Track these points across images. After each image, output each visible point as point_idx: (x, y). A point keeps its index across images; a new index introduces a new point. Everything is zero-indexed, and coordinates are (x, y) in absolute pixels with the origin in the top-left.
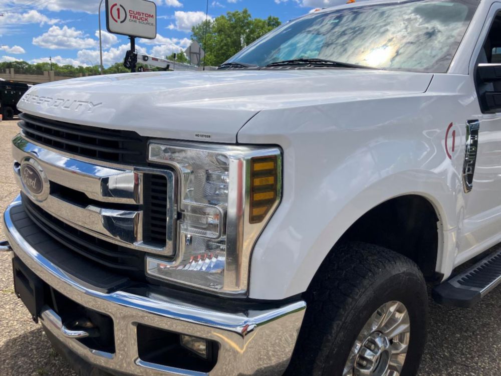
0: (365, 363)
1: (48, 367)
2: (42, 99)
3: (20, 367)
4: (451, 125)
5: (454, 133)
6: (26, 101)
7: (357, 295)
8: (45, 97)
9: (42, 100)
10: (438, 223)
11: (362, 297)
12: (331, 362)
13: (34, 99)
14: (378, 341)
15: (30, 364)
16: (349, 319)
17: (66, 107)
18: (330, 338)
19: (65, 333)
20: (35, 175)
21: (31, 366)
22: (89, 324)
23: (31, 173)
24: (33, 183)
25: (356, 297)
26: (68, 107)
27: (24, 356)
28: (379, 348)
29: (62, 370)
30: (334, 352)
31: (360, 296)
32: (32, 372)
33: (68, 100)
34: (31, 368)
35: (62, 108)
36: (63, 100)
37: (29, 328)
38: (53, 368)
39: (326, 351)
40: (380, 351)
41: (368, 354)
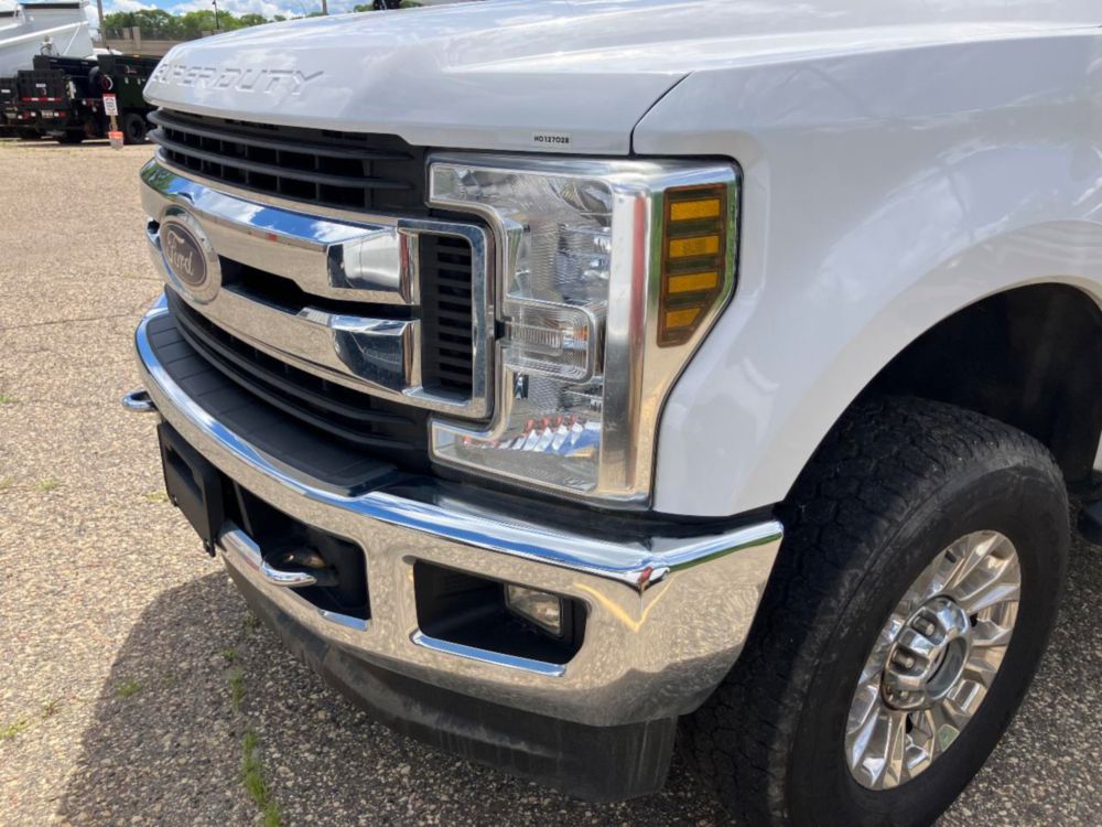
0: (909, 662)
1: (242, 646)
2: (193, 71)
3: (188, 644)
6: (161, 81)
7: (901, 513)
8: (199, 68)
9: (193, 75)
11: (912, 519)
12: (834, 656)
13: (177, 74)
14: (942, 616)
15: (208, 639)
16: (879, 567)
17: (244, 87)
18: (833, 603)
19: (269, 575)
20: (190, 245)
21: (210, 643)
22: (315, 561)
23: (182, 241)
24: (186, 262)
25: (900, 519)
26: (249, 87)
27: (194, 624)
28: (944, 633)
29: (269, 652)
30: (843, 635)
31: (909, 516)
32: (213, 654)
33: (249, 71)
34: (209, 647)
35: (238, 88)
36: (238, 71)
38: (252, 649)
39: (822, 632)
40: (946, 640)
41: (919, 644)
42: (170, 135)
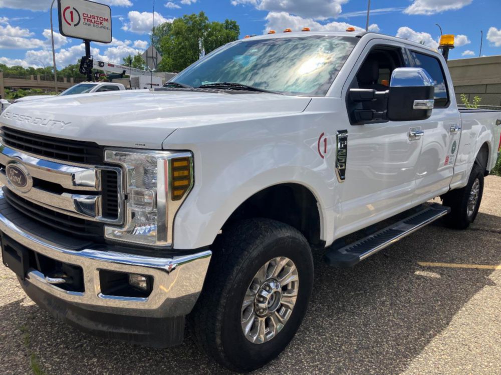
0: (262, 299)
1: (28, 326)
2: (22, 117)
3: (4, 327)
4: (323, 134)
5: (325, 140)
6: (7, 118)
7: (251, 249)
8: (24, 116)
9: (23, 118)
10: (318, 204)
11: (255, 251)
12: (233, 294)
13: (16, 117)
14: (272, 285)
15: (12, 325)
16: (245, 266)
17: (43, 124)
18: (231, 277)
20: (20, 173)
21: (14, 326)
22: (65, 276)
23: (17, 172)
24: (19, 180)
25: (251, 251)
26: (45, 125)
27: (7, 320)
28: (272, 289)
29: (39, 327)
30: (235, 287)
31: (253, 250)
32: (15, 330)
33: (45, 119)
34: (14, 327)
35: (41, 125)
36: (41, 119)
37: (8, 301)
38: (32, 327)
39: (229, 286)
40: (273, 292)
41: (264, 293)
42: (6, 135)
